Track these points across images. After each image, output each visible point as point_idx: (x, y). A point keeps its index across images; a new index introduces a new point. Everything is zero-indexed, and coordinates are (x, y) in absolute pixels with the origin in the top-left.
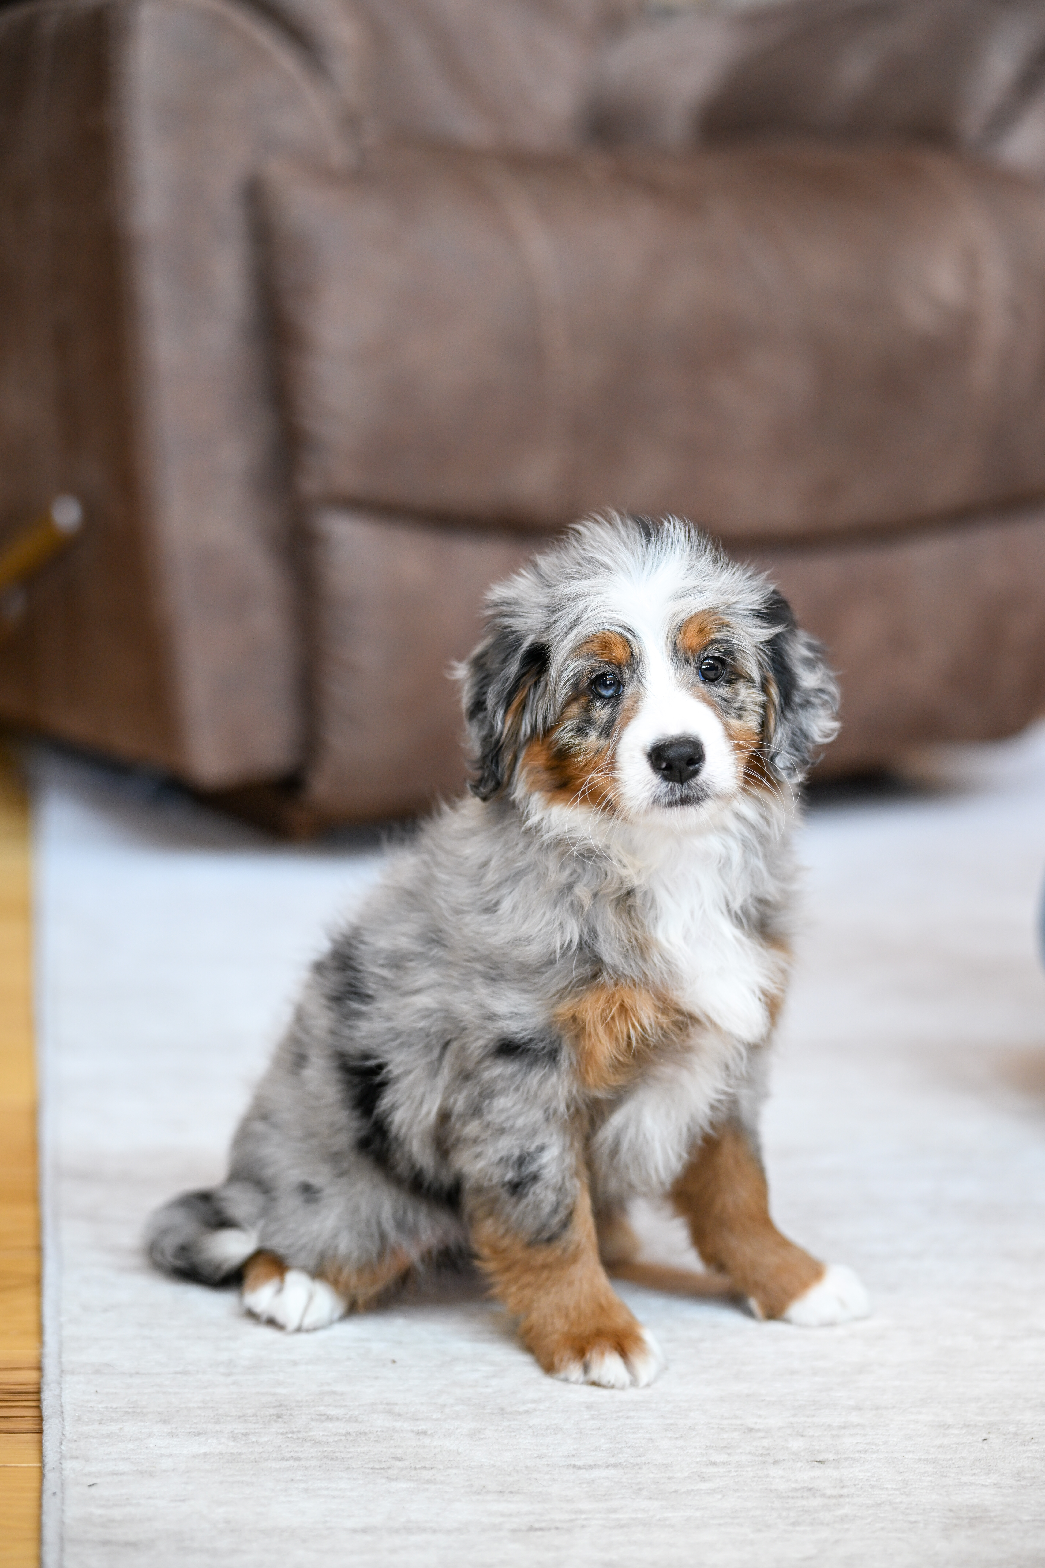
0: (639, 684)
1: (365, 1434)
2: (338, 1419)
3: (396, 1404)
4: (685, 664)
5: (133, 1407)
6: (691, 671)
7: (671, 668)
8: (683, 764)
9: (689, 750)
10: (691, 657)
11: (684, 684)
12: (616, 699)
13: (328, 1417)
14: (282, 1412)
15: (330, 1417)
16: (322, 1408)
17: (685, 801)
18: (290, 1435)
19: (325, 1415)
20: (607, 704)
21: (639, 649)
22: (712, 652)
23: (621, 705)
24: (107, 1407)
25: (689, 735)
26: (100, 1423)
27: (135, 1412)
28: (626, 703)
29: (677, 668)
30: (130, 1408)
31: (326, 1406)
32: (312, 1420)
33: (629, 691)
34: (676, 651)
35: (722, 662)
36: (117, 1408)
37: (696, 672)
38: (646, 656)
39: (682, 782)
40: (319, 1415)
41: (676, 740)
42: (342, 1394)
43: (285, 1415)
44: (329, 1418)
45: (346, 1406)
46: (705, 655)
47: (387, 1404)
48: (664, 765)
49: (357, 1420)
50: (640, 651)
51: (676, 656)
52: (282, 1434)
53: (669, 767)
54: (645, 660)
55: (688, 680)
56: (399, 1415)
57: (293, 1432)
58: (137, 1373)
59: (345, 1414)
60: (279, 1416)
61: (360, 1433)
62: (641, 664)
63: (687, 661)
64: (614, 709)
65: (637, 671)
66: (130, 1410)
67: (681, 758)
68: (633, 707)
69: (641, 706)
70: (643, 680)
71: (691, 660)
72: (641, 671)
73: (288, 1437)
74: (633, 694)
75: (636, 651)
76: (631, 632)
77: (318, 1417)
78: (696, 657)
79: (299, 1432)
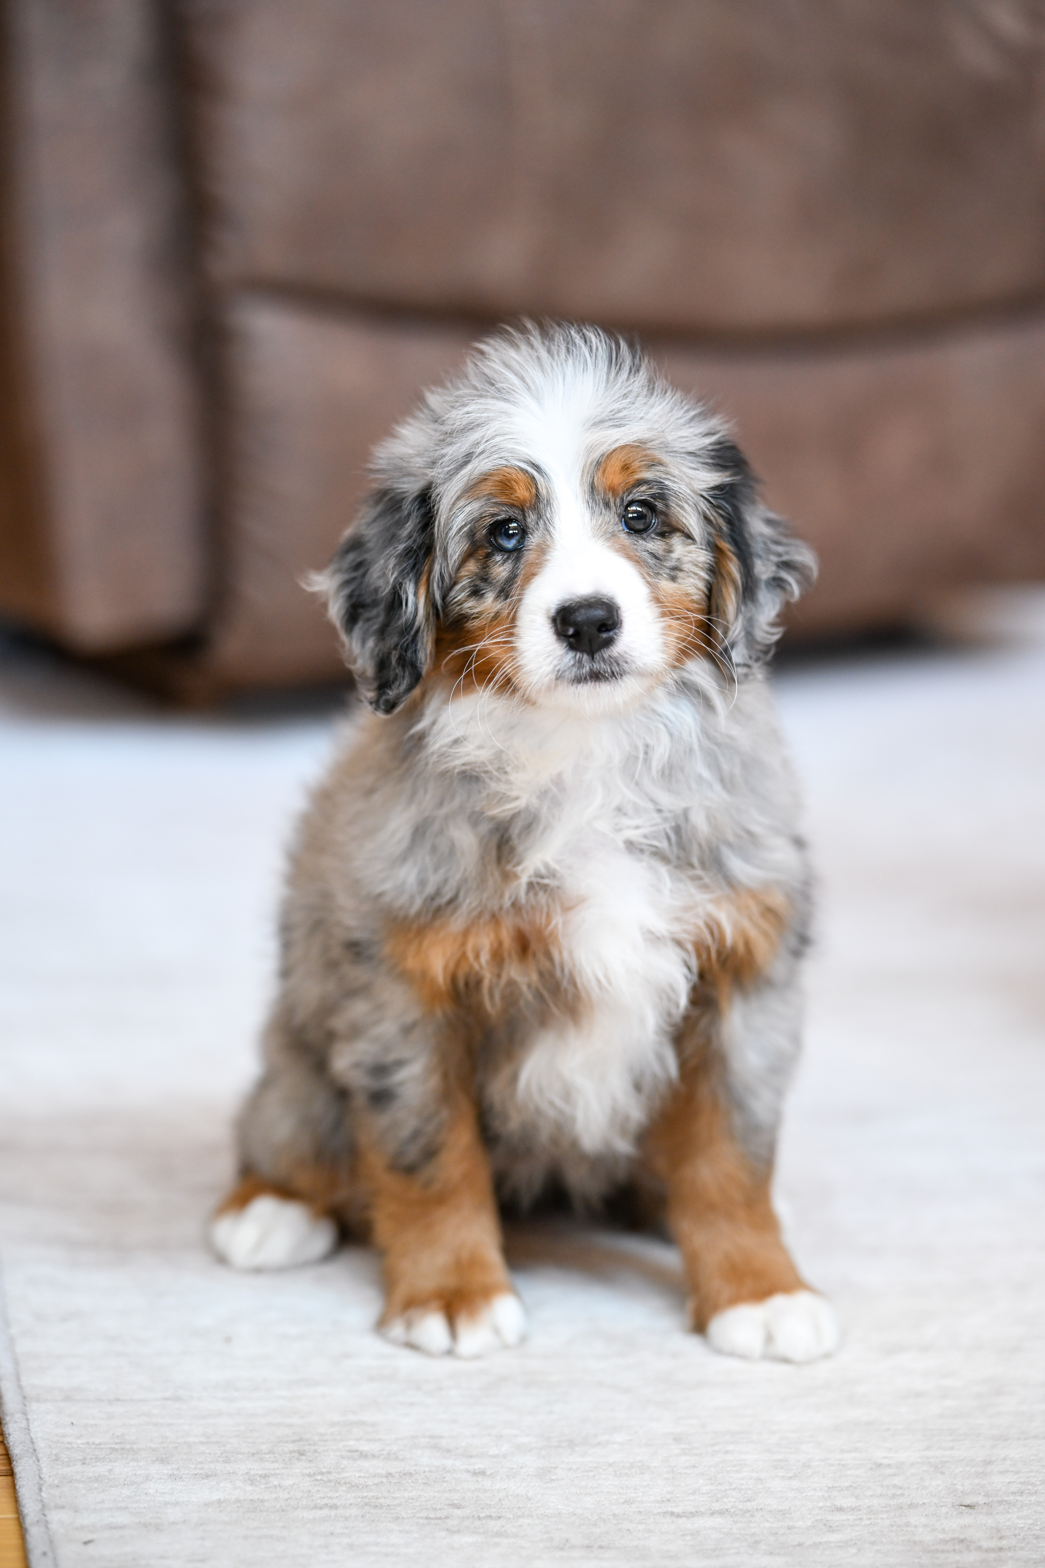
0: (546, 532)
1: (411, 1474)
2: (374, 1456)
3: (442, 1437)
4: (603, 508)
5: (121, 1443)
6: (611, 518)
7: (587, 514)
8: (594, 630)
9: (599, 613)
10: (612, 500)
11: (601, 534)
12: (517, 553)
13: (361, 1454)
14: (305, 1448)
15: (364, 1454)
16: (352, 1443)
17: (596, 676)
18: (319, 1477)
19: (356, 1451)
20: (508, 558)
21: (547, 488)
22: (641, 493)
23: (524, 558)
24: (88, 1443)
25: (602, 595)
26: (84, 1464)
27: (123, 1449)
28: (529, 556)
29: (593, 513)
30: (116, 1444)
31: (357, 1440)
32: (343, 1457)
33: (533, 540)
34: (592, 492)
35: (651, 507)
36: (100, 1444)
37: (617, 519)
38: (555, 498)
39: (592, 654)
40: (350, 1451)
41: (585, 600)
42: (373, 1425)
43: (309, 1452)
44: (363, 1456)
45: (380, 1440)
46: (630, 498)
47: (431, 1437)
48: (571, 631)
49: (397, 1457)
50: (548, 492)
51: (594, 499)
52: (309, 1475)
53: (577, 635)
54: (555, 504)
55: (607, 529)
56: (449, 1451)
57: (322, 1473)
58: (118, 1400)
59: (381, 1450)
60: (301, 1453)
61: (404, 1474)
62: (549, 508)
63: (607, 505)
64: (516, 565)
65: (544, 517)
66: (117, 1447)
67: (590, 622)
68: (537, 561)
69: (547, 560)
70: (551, 529)
71: (612, 504)
72: (548, 516)
73: (317, 1480)
74: (538, 545)
75: (543, 491)
76: (537, 467)
77: (349, 1454)
78: (618, 500)
79: (329, 1473)
